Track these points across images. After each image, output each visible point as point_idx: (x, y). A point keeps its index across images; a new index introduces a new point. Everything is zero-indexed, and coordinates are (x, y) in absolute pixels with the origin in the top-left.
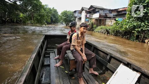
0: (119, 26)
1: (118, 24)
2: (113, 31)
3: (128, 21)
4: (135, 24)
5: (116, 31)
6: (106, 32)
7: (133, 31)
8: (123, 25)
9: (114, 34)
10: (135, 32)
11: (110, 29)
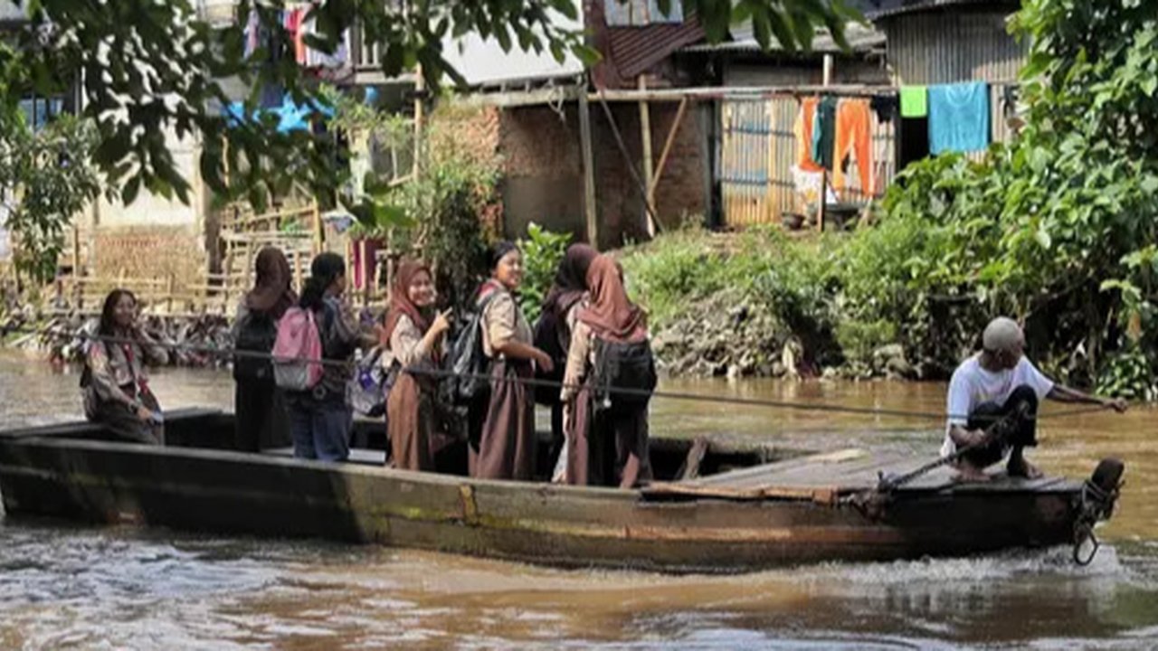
0: (954, 228)
1: (938, 207)
2: (884, 311)
3: (1040, 155)
4: (1110, 198)
5: (938, 309)
6: (773, 347)
7: (1106, 285)
8: (994, 207)
9: (910, 354)
10: (1126, 285)
11: (834, 285)
